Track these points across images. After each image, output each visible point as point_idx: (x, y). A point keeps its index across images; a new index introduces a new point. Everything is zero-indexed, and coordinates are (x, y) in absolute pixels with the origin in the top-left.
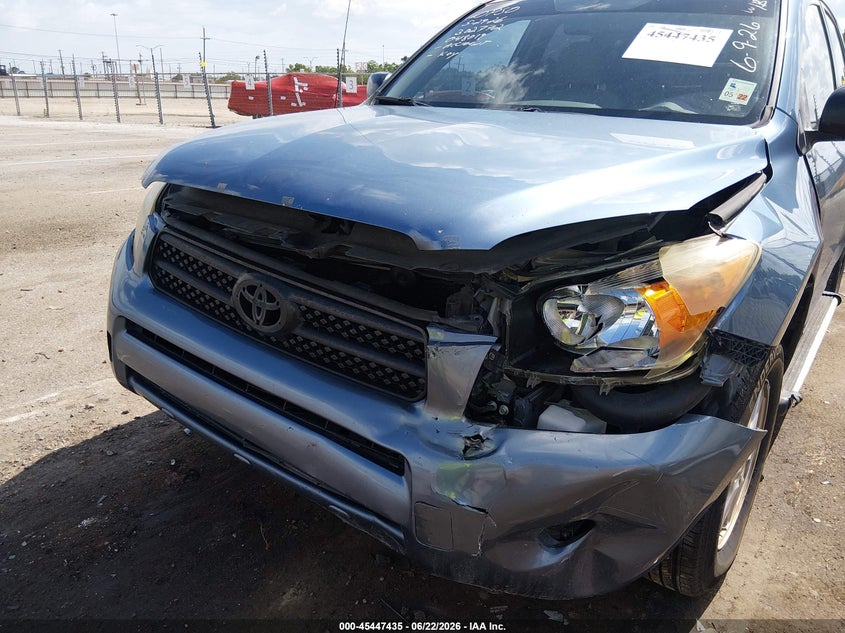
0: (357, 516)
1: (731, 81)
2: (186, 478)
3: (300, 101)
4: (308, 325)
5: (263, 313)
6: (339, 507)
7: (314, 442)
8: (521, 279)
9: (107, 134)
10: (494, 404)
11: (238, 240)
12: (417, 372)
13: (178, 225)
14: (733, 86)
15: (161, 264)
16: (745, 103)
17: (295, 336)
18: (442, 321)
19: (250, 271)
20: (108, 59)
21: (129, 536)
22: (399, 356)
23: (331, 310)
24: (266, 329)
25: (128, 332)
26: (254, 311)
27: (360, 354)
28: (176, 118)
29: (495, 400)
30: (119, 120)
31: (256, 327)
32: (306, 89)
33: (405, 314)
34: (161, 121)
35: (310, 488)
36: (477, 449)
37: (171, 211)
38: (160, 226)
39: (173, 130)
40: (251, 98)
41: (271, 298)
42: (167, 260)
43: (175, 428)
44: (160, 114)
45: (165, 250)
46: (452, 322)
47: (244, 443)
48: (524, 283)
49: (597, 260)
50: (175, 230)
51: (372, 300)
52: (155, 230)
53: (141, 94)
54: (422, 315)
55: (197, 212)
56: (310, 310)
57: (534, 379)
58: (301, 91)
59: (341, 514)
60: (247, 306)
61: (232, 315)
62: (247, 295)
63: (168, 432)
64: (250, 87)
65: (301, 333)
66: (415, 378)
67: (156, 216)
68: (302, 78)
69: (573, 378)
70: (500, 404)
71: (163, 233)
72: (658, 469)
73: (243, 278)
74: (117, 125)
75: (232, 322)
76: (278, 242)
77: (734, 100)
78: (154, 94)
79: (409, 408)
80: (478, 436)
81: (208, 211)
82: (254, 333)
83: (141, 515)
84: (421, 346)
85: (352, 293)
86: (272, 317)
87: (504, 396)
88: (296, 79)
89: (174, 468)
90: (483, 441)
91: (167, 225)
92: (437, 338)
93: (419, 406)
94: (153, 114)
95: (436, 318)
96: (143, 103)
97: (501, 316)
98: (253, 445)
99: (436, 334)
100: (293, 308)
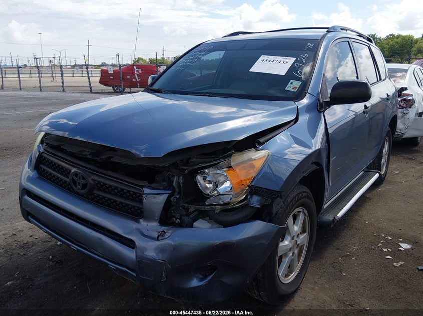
0: (120, 269)
1: (291, 81)
2: (56, 264)
3: (137, 78)
4: (99, 189)
5: (81, 185)
6: (112, 265)
7: (100, 237)
8: (185, 168)
9: (34, 98)
10: (174, 219)
11: (73, 155)
12: (141, 206)
13: (48, 150)
14: (292, 83)
15: (42, 166)
16: (295, 91)
17: (94, 194)
18: (149, 185)
19: (76, 167)
20: (37, 57)
21: (28, 288)
22: (133, 200)
23: (107, 182)
24: (83, 191)
25: (28, 196)
26: (77, 185)
27: (119, 200)
28: (72, 88)
29: (175, 217)
30: (41, 90)
31: (79, 191)
32: (141, 72)
33: (136, 183)
34: (64, 90)
35: (100, 258)
36: (163, 236)
37: (47, 144)
38: (42, 150)
39: (70, 95)
40: (112, 77)
41: (84, 179)
42: (44, 164)
43: (53, 243)
44: (63, 86)
45: (43, 160)
46: (153, 185)
47: (74, 241)
48: (186, 169)
49: (213, 159)
50: (48, 151)
51: (123, 178)
52: (39, 152)
53: (54, 75)
54: (141, 183)
55: (56, 144)
56: (99, 182)
57: (192, 208)
58: (138, 73)
59: (113, 269)
60: (74, 182)
61: (70, 186)
62: (75, 177)
63: (50, 244)
64: (111, 72)
65: (96, 192)
66: (140, 209)
67: (40, 145)
68: (138, 67)
69: (207, 207)
70: (176, 219)
71: (42, 153)
72: (234, 242)
73: (73, 170)
74: (40, 93)
75: (69, 189)
76: (86, 155)
77: (291, 89)
78: (60, 75)
79: (137, 221)
80: (164, 231)
81: (61, 143)
82: (78, 194)
83: (34, 280)
84: (141, 195)
85: (115, 175)
86: (84, 186)
87: (178, 216)
88: (135, 67)
89: (51, 260)
90: (165, 233)
91: (44, 150)
92: (146, 192)
93: (141, 221)
94: (60, 86)
95: (147, 184)
96: (55, 80)
97: (179, 183)
98: (78, 242)
99: (146, 191)
100: (92, 182)
